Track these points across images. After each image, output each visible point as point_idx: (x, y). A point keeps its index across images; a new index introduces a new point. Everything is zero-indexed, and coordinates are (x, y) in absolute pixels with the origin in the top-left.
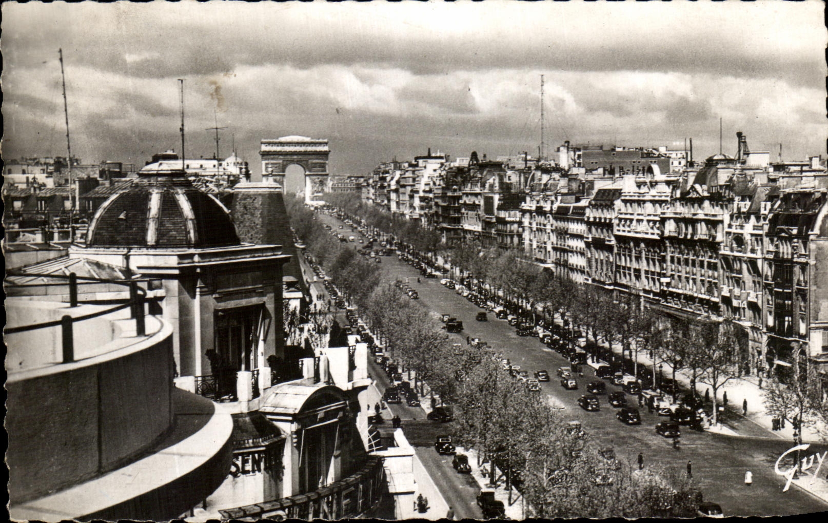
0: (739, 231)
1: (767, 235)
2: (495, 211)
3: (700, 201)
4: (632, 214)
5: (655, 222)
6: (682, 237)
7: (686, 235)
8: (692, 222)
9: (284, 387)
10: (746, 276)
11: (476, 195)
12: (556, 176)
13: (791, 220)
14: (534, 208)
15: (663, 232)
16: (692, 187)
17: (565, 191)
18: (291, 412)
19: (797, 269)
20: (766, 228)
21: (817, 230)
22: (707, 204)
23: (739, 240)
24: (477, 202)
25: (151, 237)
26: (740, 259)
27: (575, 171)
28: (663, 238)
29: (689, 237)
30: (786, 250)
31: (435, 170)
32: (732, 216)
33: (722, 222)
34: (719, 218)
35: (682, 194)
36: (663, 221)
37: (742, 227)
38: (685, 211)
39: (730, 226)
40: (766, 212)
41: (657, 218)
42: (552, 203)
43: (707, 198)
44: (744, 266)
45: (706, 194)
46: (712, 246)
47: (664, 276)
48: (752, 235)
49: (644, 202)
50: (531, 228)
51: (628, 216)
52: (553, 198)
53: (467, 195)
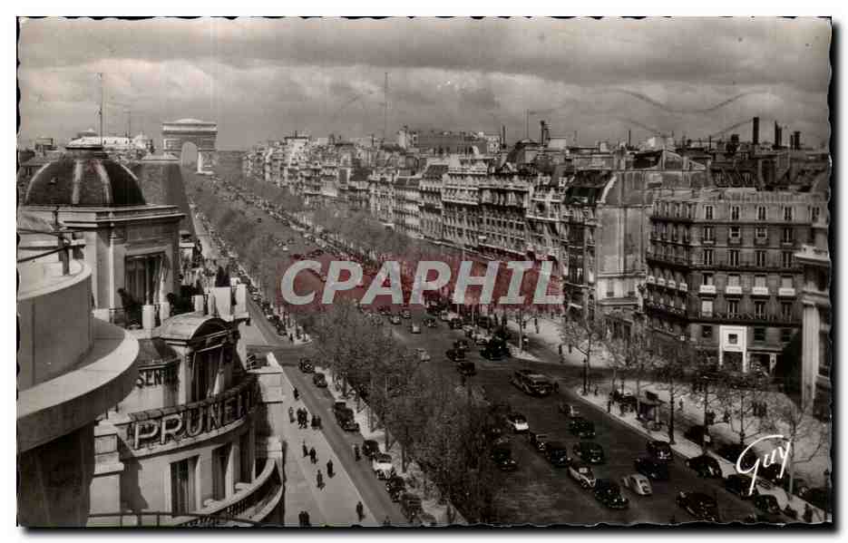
0: (542, 200)
1: (564, 203)
2: (348, 182)
3: (511, 175)
4: (456, 185)
5: (474, 191)
6: (495, 203)
7: (499, 202)
8: (504, 192)
9: (180, 318)
10: (547, 236)
11: (333, 168)
12: (396, 154)
13: (583, 192)
14: (378, 179)
15: (480, 200)
16: (505, 165)
17: (403, 166)
18: (186, 338)
19: (587, 231)
20: (563, 197)
21: (603, 200)
22: (516, 178)
23: (541, 206)
24: (334, 174)
25: (75, 198)
26: (542, 222)
27: (412, 150)
28: (481, 204)
29: (501, 204)
30: (578, 215)
31: (301, 148)
32: (535, 188)
33: (528, 192)
34: (526, 190)
35: (496, 170)
36: (481, 191)
37: (543, 197)
38: (499, 183)
39: (534, 196)
40: (563, 185)
41: (476, 189)
42: (393, 175)
43: (516, 174)
44: (545, 228)
45: (515, 170)
46: (520, 211)
47: (482, 234)
48: (552, 203)
49: (466, 176)
50: (376, 195)
51: (453, 187)
52: (394, 172)
53: (326, 168)
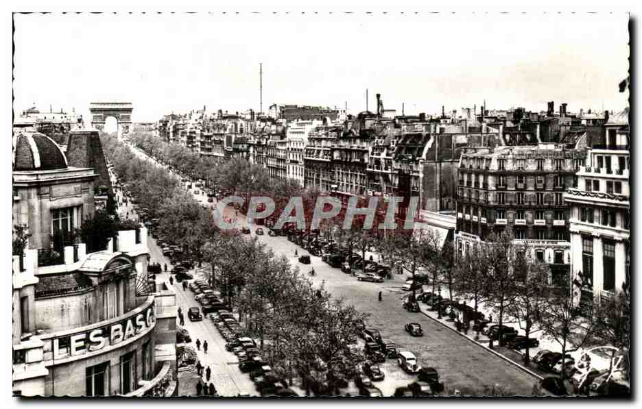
0: (378, 157)
1: (394, 159)
2: (233, 145)
3: (355, 138)
4: (314, 146)
5: (328, 151)
6: (344, 160)
7: (347, 159)
8: (349, 151)
10: (382, 183)
11: (222, 135)
12: (269, 123)
13: (410, 150)
14: (256, 143)
15: (333, 157)
16: (350, 131)
17: (274, 133)
18: (98, 271)
19: (413, 180)
20: (394, 155)
21: (424, 156)
22: (358, 141)
23: (378, 162)
24: (222, 139)
26: (378, 174)
27: (280, 121)
28: (333, 162)
29: (348, 160)
30: (405, 168)
31: (196, 120)
32: (373, 148)
33: (367, 151)
34: (366, 149)
35: (344, 134)
36: (333, 150)
37: (379, 154)
38: (345, 144)
39: (372, 154)
40: (394, 146)
41: (329, 149)
42: (267, 140)
43: (357, 138)
44: (381, 178)
45: (358, 135)
46: (362, 165)
47: (334, 183)
48: (385, 159)
49: (322, 139)
50: (254, 155)
51: (312, 148)
52: (267, 137)
53: (216, 135)
